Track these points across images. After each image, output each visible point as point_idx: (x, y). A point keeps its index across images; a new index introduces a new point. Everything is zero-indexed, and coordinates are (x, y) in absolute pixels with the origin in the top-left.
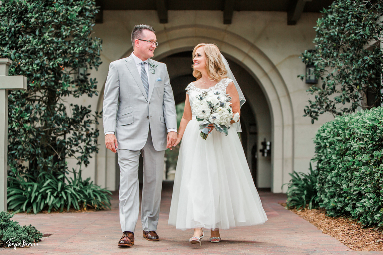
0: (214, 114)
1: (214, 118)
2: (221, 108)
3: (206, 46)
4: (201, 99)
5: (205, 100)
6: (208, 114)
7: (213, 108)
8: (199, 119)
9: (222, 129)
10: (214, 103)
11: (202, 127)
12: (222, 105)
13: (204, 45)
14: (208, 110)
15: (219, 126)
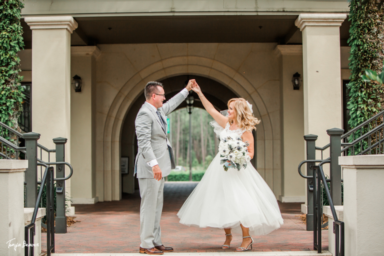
0: (231, 154)
1: (231, 157)
2: (237, 151)
3: (236, 101)
4: (225, 141)
5: (227, 143)
6: (227, 153)
7: (231, 149)
8: (221, 156)
9: (235, 165)
10: (233, 147)
11: (223, 162)
12: (239, 149)
13: (235, 100)
14: (228, 150)
15: (234, 163)
